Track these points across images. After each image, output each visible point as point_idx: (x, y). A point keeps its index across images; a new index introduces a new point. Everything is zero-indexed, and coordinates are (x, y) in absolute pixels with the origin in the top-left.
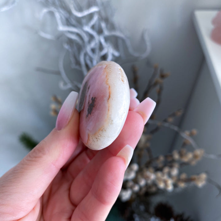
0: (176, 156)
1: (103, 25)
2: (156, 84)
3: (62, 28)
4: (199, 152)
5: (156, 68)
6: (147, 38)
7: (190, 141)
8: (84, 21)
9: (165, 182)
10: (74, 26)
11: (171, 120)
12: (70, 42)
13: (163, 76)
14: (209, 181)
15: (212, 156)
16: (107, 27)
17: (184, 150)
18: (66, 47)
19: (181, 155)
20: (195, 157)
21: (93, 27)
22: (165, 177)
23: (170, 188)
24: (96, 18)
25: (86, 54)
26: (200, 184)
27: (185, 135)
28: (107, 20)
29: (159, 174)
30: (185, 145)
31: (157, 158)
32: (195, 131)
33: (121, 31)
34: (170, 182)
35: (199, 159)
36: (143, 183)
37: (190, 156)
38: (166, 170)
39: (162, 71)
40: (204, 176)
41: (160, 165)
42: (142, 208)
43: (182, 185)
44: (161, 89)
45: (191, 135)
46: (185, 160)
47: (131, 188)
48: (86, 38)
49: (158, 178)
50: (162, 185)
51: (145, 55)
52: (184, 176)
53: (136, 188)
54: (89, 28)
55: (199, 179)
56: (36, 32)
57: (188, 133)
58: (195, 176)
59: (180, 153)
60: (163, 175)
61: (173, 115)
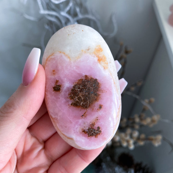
0: (137, 120)
1: (78, 10)
2: (121, 58)
4: (156, 118)
5: (121, 46)
6: (114, 20)
7: (149, 107)
9: (128, 142)
10: (54, 10)
11: (133, 89)
13: (127, 52)
15: (167, 121)
16: (80, 11)
17: (144, 115)
18: (47, 27)
19: (141, 119)
20: (153, 121)
22: (128, 138)
23: (132, 147)
24: (71, 4)
26: (157, 144)
27: (145, 103)
30: (144, 110)
32: (153, 100)
33: (93, 15)
34: (131, 142)
35: (156, 123)
37: (149, 120)
38: (129, 131)
39: (126, 48)
43: (142, 143)
46: (145, 123)
49: (121, 138)
50: (125, 144)
51: (112, 35)
52: (143, 136)
54: (65, 13)
55: (156, 139)
56: (22, 14)
57: (147, 101)
58: (153, 137)
59: (140, 117)
60: (126, 135)
61: (136, 85)
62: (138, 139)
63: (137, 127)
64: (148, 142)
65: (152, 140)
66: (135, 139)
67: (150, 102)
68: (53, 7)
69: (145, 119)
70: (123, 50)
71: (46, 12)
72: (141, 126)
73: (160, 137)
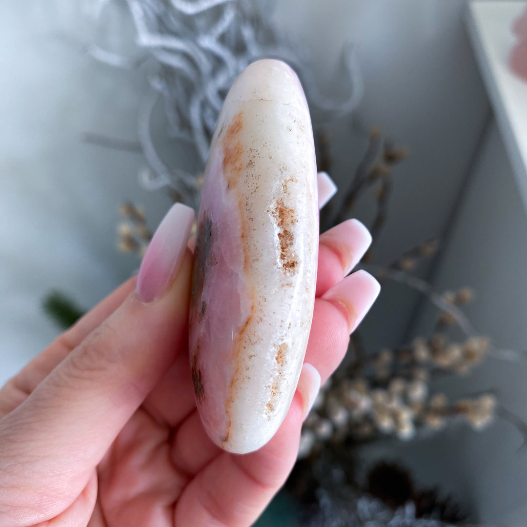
0: (422, 353)
1: (248, 33)
2: (374, 176)
3: (147, 39)
4: (477, 344)
5: (374, 140)
6: (353, 65)
7: (457, 316)
8: (201, 23)
9: (395, 416)
11: (409, 264)
12: (167, 72)
13: (391, 158)
14: (501, 412)
15: (509, 355)
16: (256, 38)
17: (441, 340)
18: (157, 85)
19: (434, 350)
20: (468, 355)
21: (222, 39)
22: (395, 404)
23: (407, 431)
24: (229, 17)
25: (205, 104)
26: (480, 422)
27: (445, 302)
28: (256, 21)
29: (380, 396)
30: (442, 325)
31: (375, 356)
32: (468, 293)
34: (406, 416)
36: (340, 417)
37: (455, 352)
38: (397, 386)
39: (387, 146)
40: (488, 402)
41: (382, 373)
42: (338, 474)
43: (436, 423)
44: (386, 189)
45: (459, 302)
46: (444, 361)
47: (313, 428)
48: (205, 65)
49: (376, 406)
50: (386, 424)
52: (439, 401)
53: (324, 430)
54: (214, 39)
55: (476, 409)
56: (85, 49)
57: (450, 296)
59: (431, 344)
60: (390, 398)
61: (416, 252)
62: (427, 409)
63: (422, 375)
68: (177, 26)
69: (445, 349)
71: (157, 41)
72: (435, 372)
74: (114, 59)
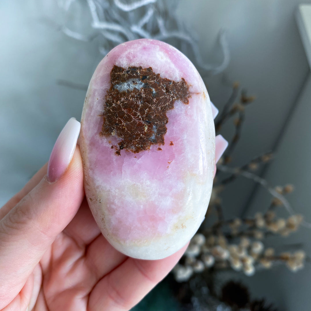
0: (261, 223)
1: (161, 22)
2: (233, 111)
3: (98, 25)
4: (295, 220)
5: (235, 89)
6: (224, 43)
7: (283, 201)
9: (243, 261)
10: (117, 22)
11: (254, 167)
13: (245, 101)
16: (165, 25)
17: (273, 215)
18: (103, 52)
19: (268, 221)
20: (289, 226)
21: (145, 27)
22: (243, 254)
23: (250, 271)
24: (150, 13)
26: (295, 268)
27: (276, 192)
28: (165, 14)
29: (234, 248)
30: (273, 206)
31: (231, 221)
32: (290, 188)
33: (186, 32)
34: (250, 261)
35: (295, 229)
36: (210, 261)
37: (282, 224)
38: (245, 242)
39: (244, 93)
41: (235, 232)
43: (267, 265)
44: (241, 119)
46: (274, 229)
47: (193, 265)
49: (232, 255)
50: (237, 266)
51: (220, 69)
52: (270, 252)
53: (200, 267)
54: (140, 27)
55: (293, 259)
56: (60, 29)
57: (279, 189)
58: (288, 254)
59: (266, 217)
60: (240, 250)
61: (259, 160)
62: (262, 256)
63: (259, 235)
64: (279, 262)
65: (286, 259)
66: (255, 257)
67: (285, 192)
68: (116, 16)
69: (275, 221)
70: (239, 96)
71: (104, 25)
72: (268, 234)
73: (301, 255)
74: (77, 36)
